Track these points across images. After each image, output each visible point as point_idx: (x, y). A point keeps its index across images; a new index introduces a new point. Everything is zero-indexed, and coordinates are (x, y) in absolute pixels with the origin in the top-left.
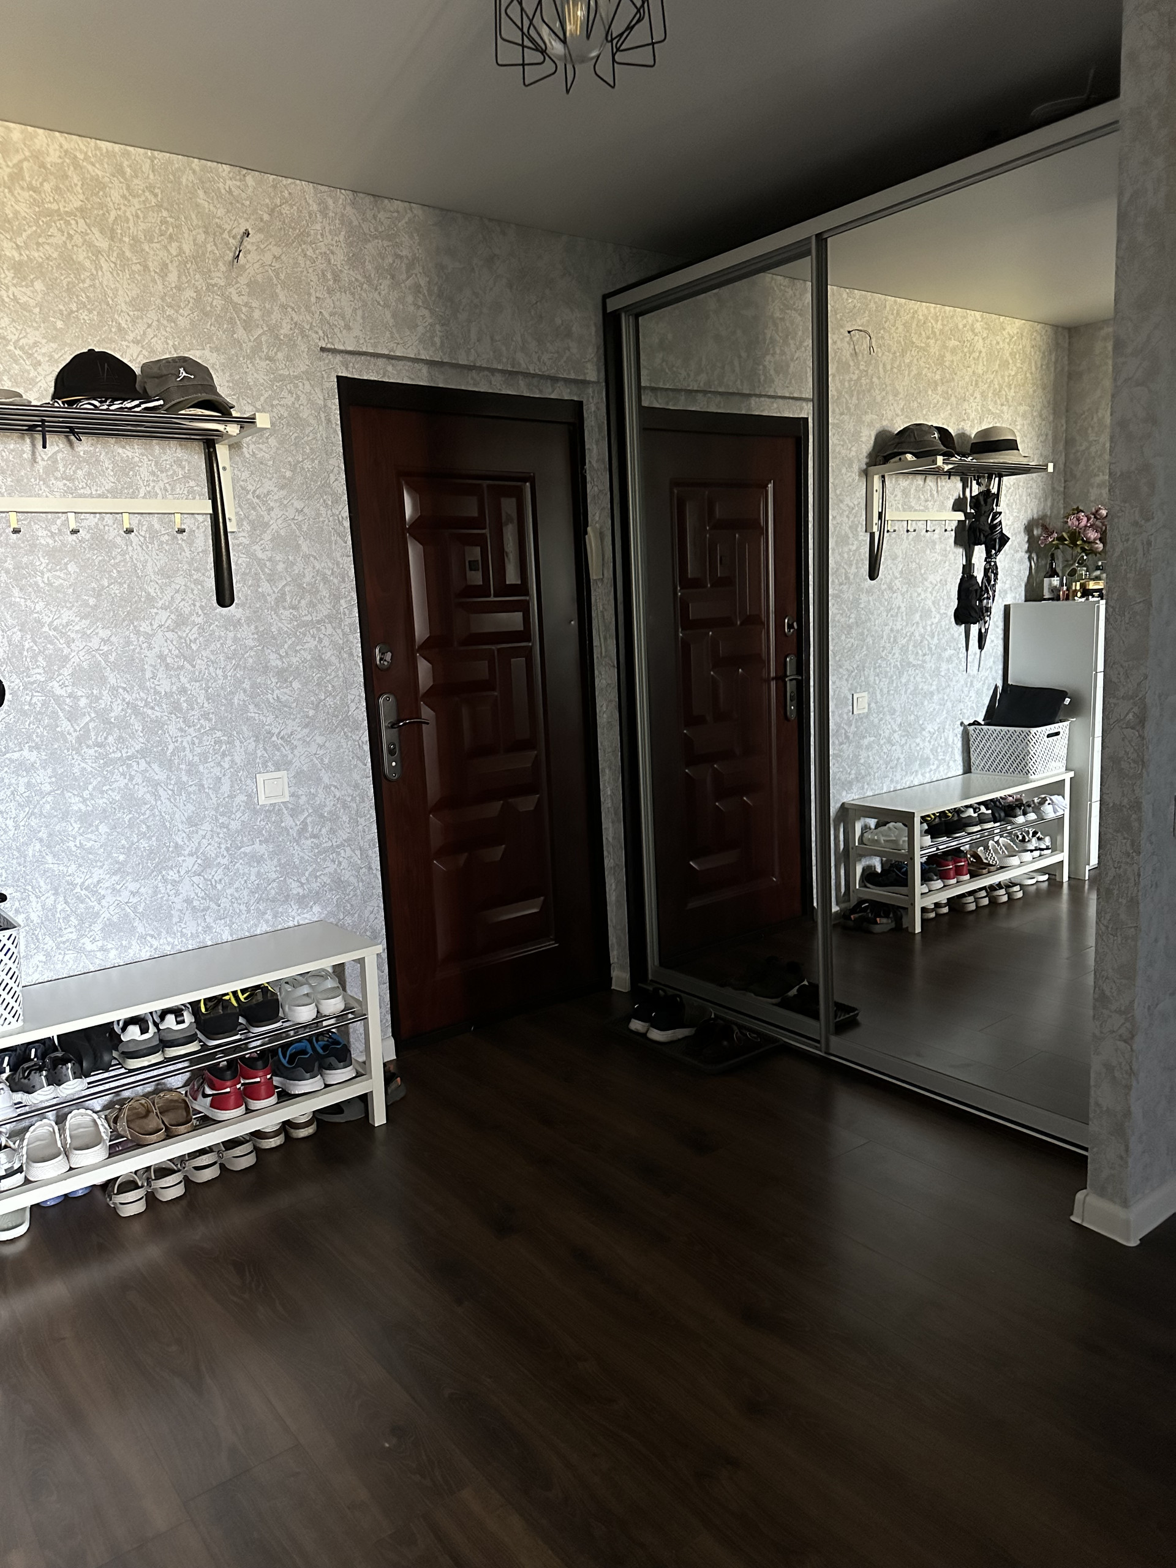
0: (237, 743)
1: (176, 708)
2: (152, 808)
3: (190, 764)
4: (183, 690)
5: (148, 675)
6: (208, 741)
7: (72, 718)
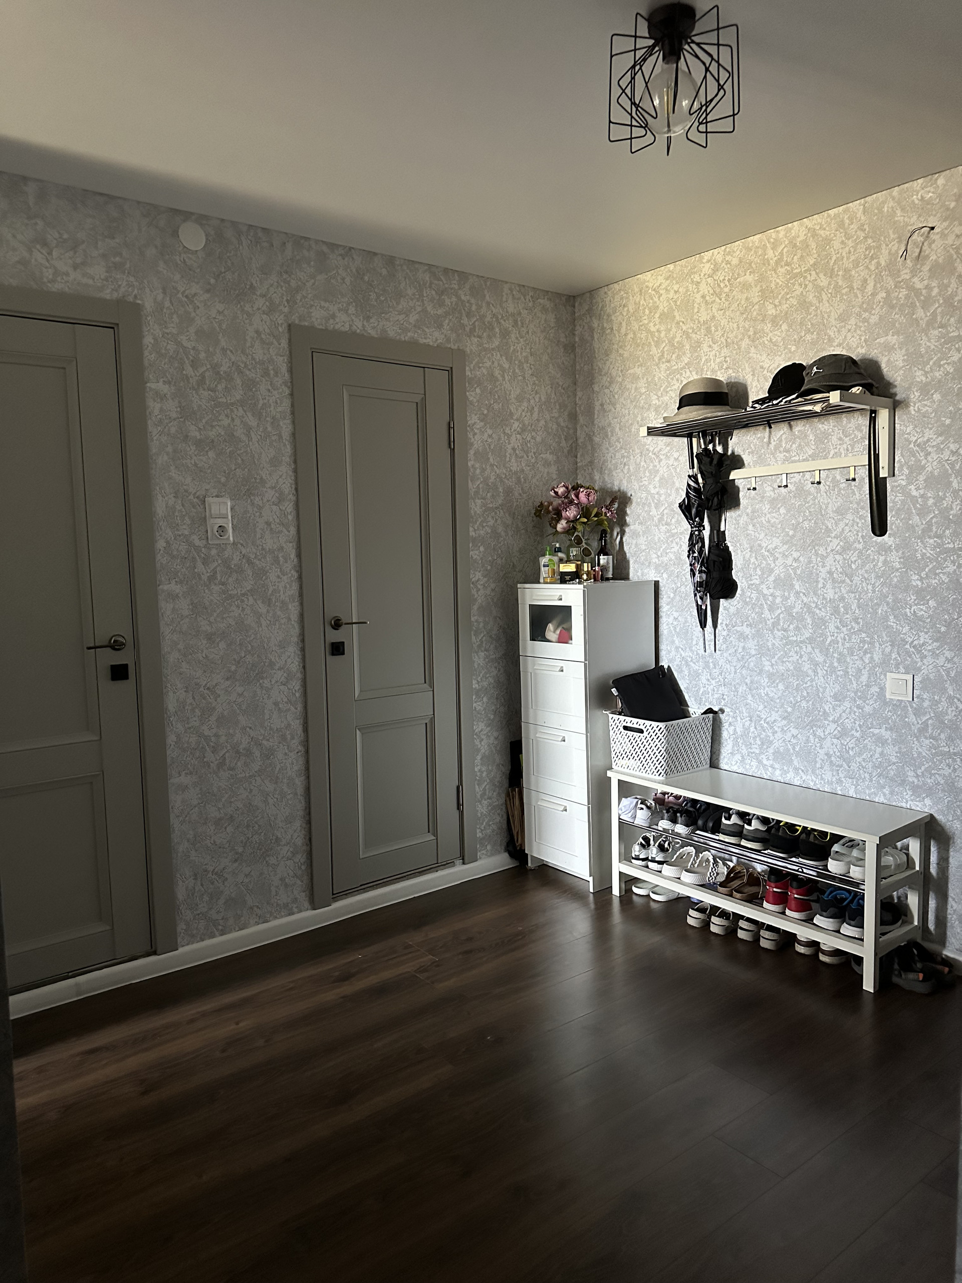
2: (813, 680)
6: (856, 639)
7: (771, 609)
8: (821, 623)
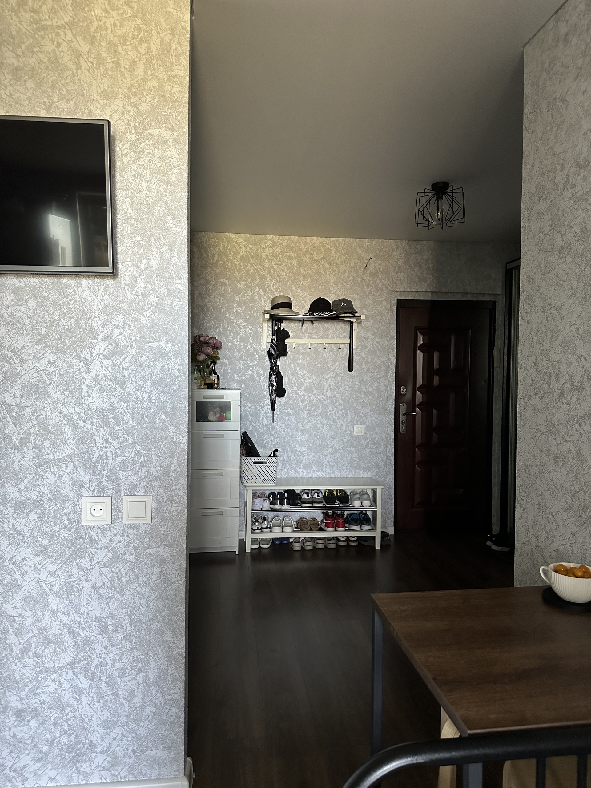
0: (349, 414)
1: (332, 401)
2: (322, 431)
3: (334, 419)
4: (335, 396)
5: (325, 391)
6: (340, 413)
7: (302, 402)
8: (325, 407)
